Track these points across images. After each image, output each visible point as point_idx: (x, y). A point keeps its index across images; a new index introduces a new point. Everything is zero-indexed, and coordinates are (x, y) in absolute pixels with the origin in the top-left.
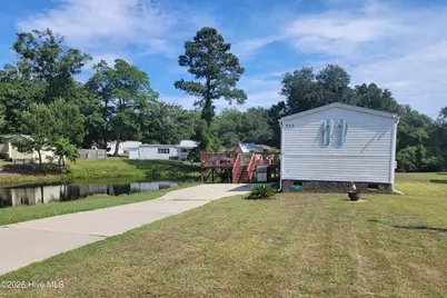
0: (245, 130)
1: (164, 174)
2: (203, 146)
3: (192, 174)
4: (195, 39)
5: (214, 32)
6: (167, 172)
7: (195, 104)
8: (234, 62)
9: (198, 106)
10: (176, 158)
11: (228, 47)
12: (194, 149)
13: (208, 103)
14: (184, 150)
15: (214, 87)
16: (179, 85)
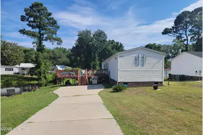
0: (54, 58)
1: (14, 82)
2: (38, 67)
3: (32, 82)
4: (30, 7)
5: (42, 5)
6: (16, 82)
7: (33, 43)
8: (54, 23)
9: (35, 44)
10: (18, 73)
11: (50, 14)
12: (33, 68)
13: (40, 43)
14: (23, 69)
15: (43, 34)
16: (23, 32)
